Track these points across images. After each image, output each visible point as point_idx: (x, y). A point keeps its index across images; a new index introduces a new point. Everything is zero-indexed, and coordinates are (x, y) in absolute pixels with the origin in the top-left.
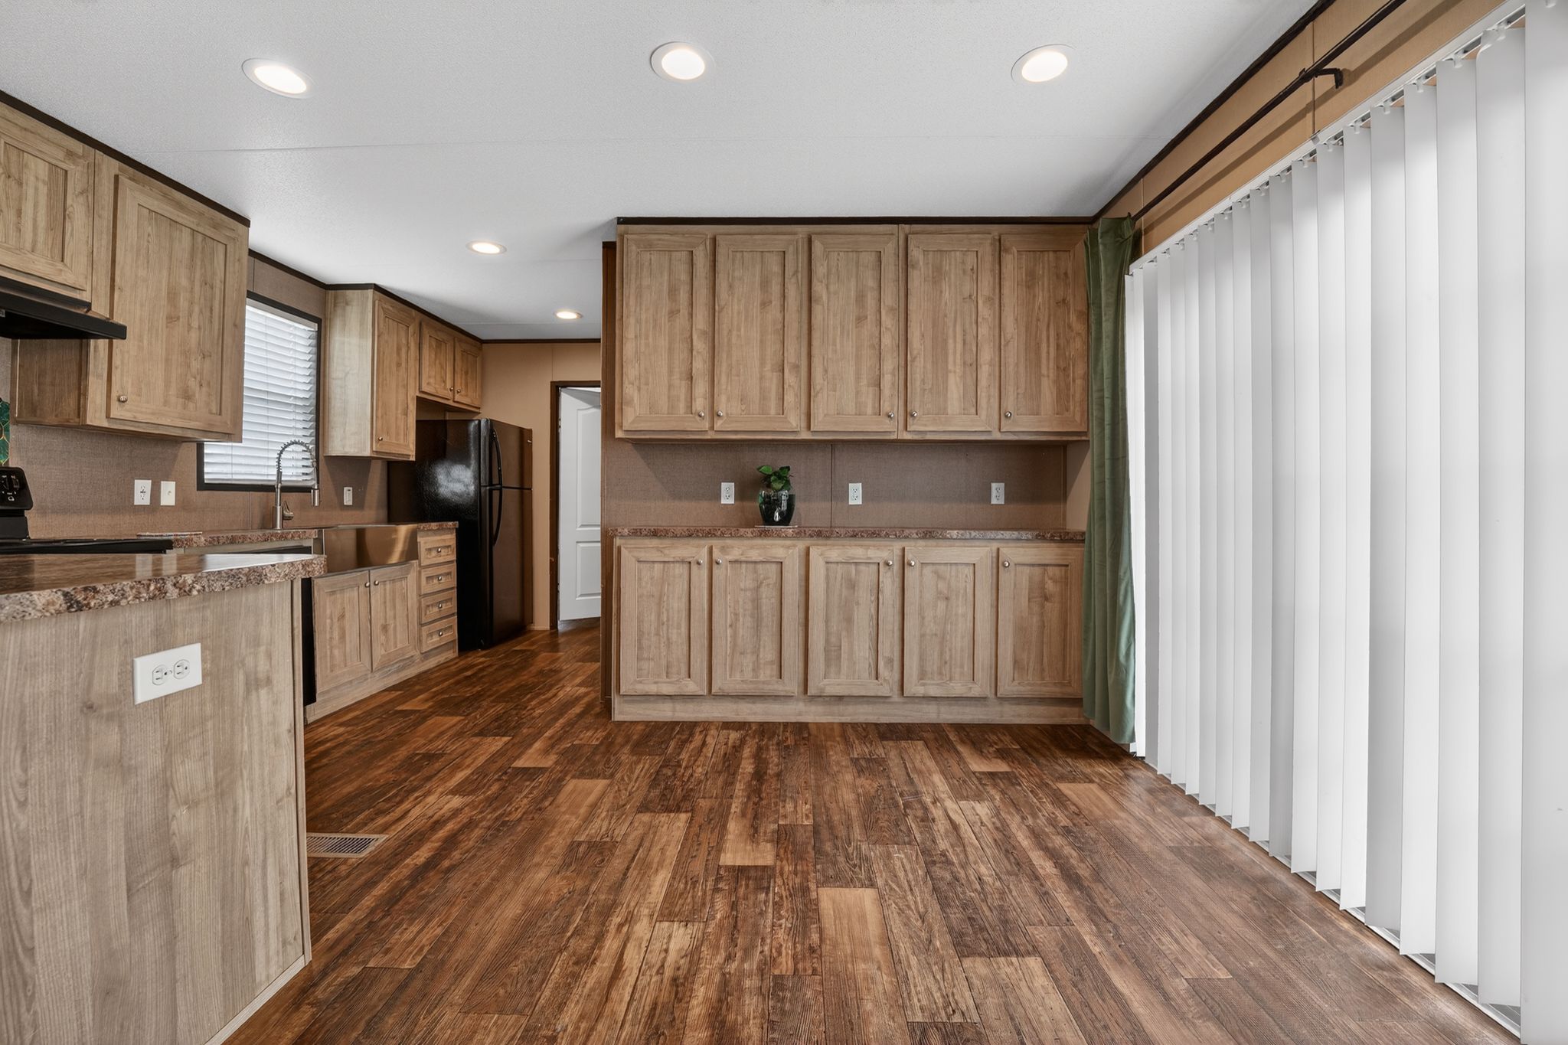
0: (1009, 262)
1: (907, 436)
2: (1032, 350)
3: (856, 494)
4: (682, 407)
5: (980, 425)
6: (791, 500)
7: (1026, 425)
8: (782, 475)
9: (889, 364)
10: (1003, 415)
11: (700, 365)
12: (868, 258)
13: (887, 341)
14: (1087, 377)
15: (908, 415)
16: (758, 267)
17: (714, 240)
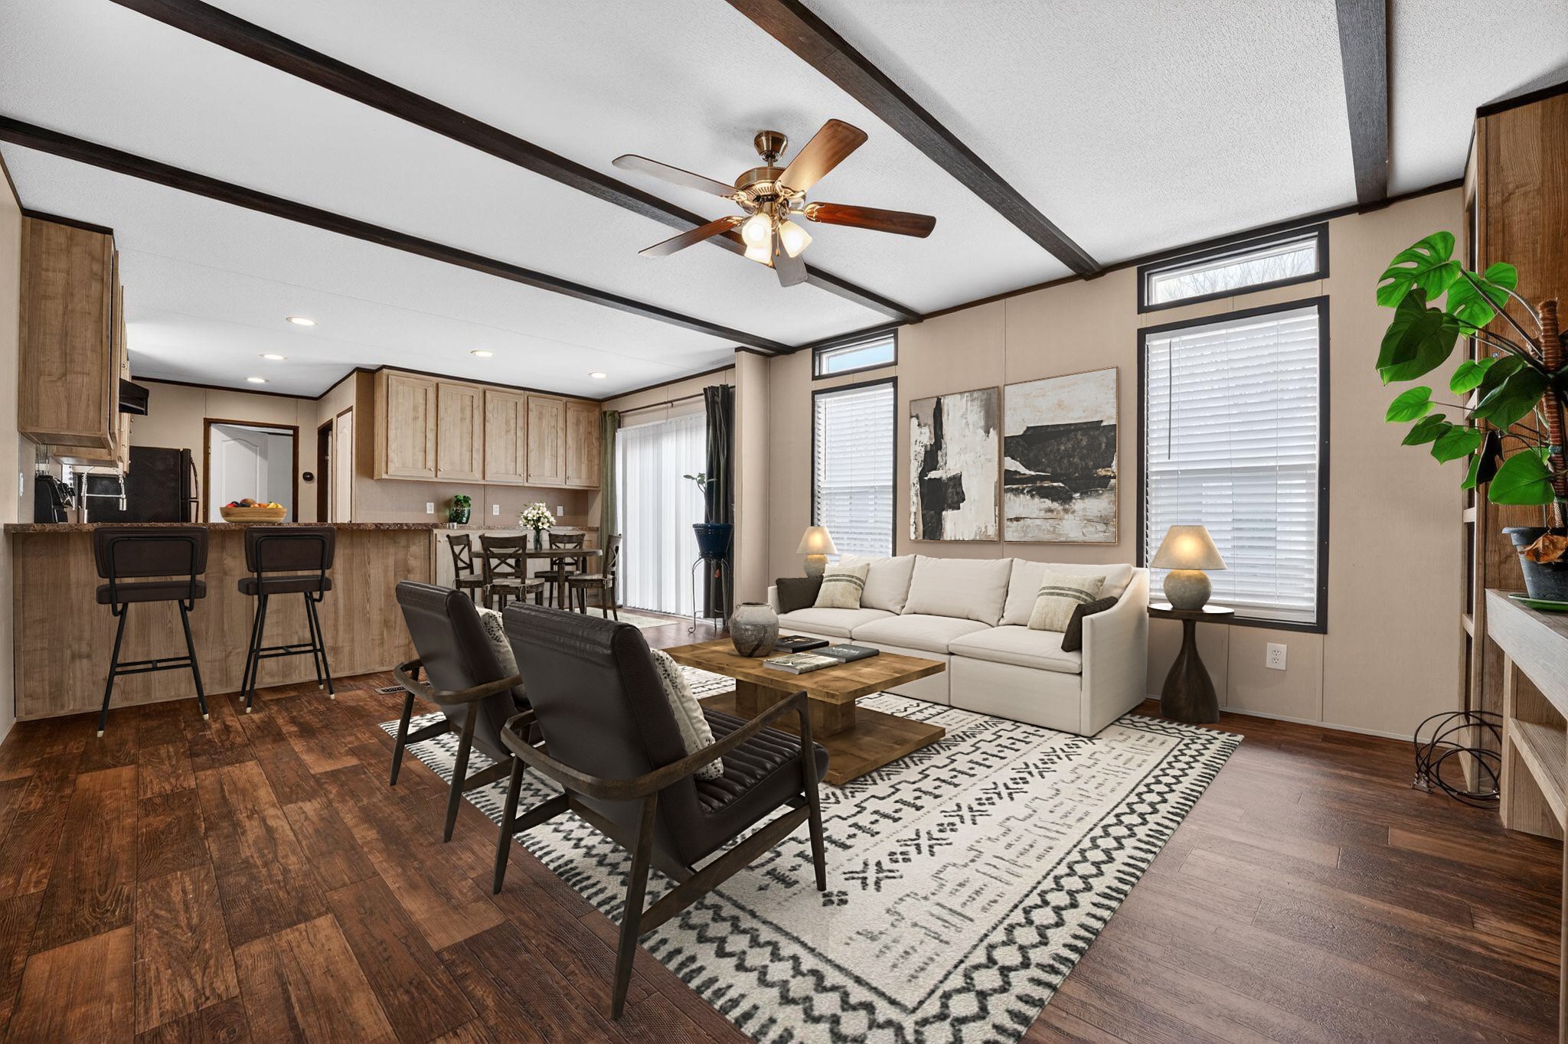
0: (570, 414)
1: (526, 484)
2: (579, 450)
3: (496, 510)
4: (420, 464)
5: (558, 483)
6: (469, 512)
7: (575, 483)
8: (466, 500)
9: (520, 453)
10: (567, 478)
11: (430, 445)
12: (511, 405)
13: (519, 443)
14: (599, 465)
15: (528, 476)
16: (459, 401)
17: (437, 384)
